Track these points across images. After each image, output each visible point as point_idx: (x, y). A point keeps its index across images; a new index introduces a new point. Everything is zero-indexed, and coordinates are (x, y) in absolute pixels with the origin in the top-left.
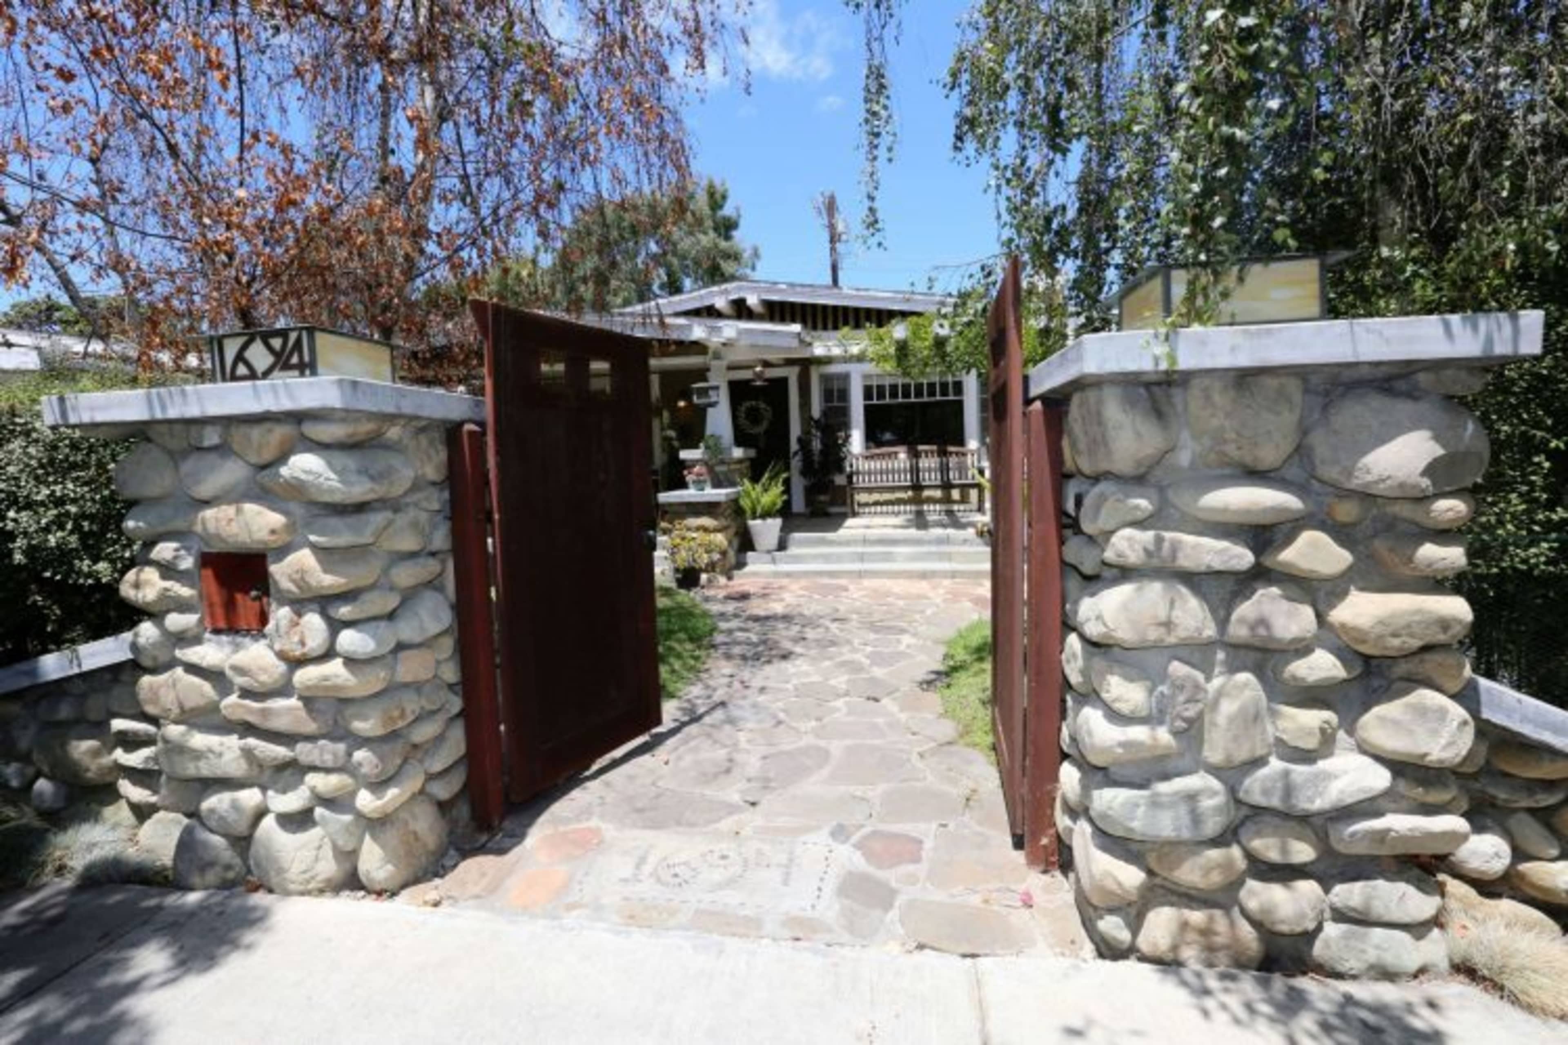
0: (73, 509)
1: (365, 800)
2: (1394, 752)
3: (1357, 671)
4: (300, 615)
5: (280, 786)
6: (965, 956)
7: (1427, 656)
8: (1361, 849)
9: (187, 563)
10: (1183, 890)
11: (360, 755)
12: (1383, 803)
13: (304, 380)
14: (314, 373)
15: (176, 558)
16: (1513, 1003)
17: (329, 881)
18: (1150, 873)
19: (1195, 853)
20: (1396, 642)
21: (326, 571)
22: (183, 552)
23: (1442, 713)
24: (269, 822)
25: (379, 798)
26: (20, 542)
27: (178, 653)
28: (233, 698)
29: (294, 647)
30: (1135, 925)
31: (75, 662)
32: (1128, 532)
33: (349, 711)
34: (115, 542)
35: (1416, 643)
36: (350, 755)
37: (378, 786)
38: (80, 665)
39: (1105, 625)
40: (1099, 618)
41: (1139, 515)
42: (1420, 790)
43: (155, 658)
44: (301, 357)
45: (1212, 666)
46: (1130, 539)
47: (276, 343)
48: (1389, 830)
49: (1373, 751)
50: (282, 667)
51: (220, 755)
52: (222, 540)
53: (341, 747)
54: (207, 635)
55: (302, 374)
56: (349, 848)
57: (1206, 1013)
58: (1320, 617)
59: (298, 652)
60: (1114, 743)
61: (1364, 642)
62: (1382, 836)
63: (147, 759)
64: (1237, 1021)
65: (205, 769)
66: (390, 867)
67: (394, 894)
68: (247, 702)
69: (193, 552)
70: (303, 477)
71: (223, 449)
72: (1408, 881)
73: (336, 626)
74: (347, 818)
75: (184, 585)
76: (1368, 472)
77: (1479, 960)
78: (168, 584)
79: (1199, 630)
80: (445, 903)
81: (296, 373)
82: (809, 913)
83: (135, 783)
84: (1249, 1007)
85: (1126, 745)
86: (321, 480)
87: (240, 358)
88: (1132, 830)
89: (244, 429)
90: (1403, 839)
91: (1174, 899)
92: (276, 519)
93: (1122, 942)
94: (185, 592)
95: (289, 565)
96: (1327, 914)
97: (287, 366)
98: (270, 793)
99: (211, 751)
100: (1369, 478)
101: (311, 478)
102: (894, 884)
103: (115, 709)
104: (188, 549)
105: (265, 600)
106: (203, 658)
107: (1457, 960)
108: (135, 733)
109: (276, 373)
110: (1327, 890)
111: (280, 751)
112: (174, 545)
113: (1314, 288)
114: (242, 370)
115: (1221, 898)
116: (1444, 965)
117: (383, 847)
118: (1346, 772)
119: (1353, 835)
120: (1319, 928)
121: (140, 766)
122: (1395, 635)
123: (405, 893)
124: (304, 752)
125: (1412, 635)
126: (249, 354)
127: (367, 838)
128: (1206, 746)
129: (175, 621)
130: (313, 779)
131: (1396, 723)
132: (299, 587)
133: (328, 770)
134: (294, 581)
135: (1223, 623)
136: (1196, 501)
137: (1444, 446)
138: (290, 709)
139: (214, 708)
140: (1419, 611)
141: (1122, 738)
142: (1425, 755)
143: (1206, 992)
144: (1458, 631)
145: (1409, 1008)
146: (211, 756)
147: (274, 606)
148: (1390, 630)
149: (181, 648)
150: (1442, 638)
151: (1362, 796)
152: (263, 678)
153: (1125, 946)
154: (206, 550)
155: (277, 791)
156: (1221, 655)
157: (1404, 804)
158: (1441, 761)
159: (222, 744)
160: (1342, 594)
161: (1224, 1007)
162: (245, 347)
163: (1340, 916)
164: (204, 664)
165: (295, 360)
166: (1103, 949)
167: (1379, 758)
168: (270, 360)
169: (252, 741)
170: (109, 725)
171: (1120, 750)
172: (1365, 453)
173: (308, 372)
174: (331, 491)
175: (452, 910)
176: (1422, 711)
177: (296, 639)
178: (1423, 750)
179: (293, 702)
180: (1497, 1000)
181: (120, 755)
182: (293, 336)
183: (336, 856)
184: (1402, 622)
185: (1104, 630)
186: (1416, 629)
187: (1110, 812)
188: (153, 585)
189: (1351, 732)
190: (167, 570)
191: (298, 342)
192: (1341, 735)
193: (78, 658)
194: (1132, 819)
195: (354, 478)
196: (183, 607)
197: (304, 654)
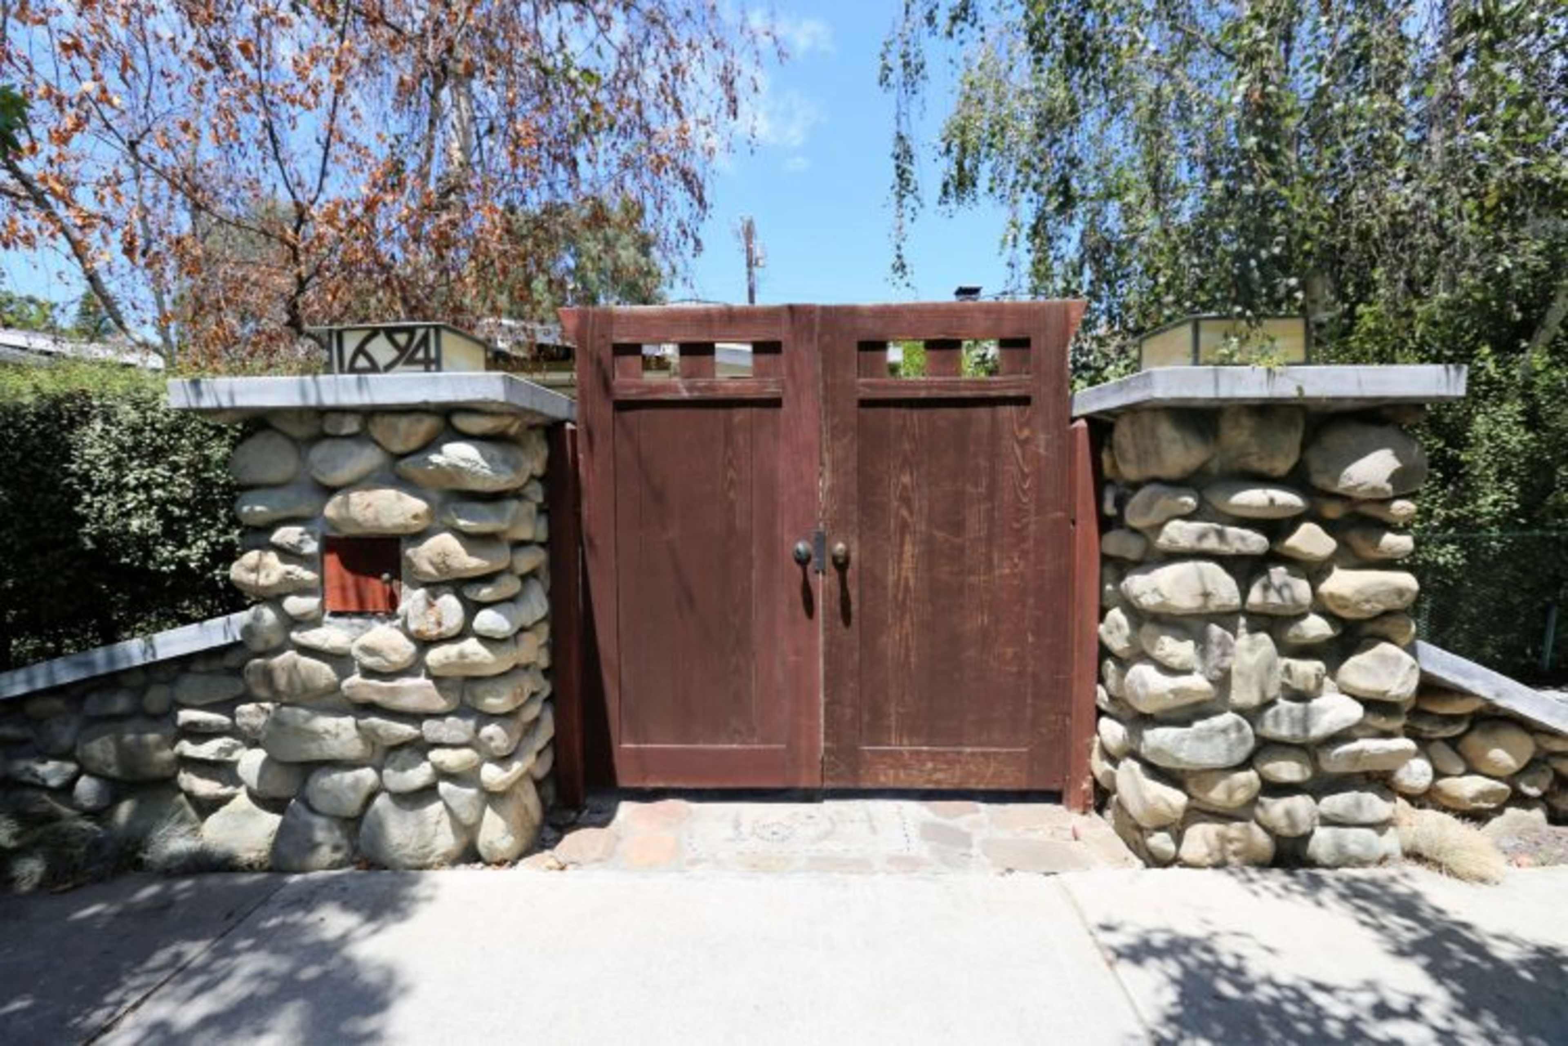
0: (157, 493)
1: (491, 774)
2: (1366, 691)
3: (1339, 631)
4: (435, 597)
5: (398, 763)
6: (1047, 874)
7: (1386, 619)
8: (1342, 768)
9: (311, 547)
10: (1212, 809)
11: (491, 730)
12: (1356, 732)
13: (428, 374)
14: (439, 369)
15: (301, 541)
16: (1448, 874)
17: (446, 855)
18: (1190, 797)
19: (1225, 777)
20: (1367, 607)
21: (470, 554)
22: (307, 537)
23: (1399, 659)
24: (381, 801)
25: (507, 770)
26: (88, 528)
27: (294, 635)
28: (356, 679)
29: (431, 626)
30: (1178, 839)
31: (150, 652)
32: (1177, 523)
33: (480, 689)
34: (210, 527)
35: (1380, 607)
36: (477, 731)
37: (503, 760)
38: (154, 655)
39: (1162, 595)
40: (1155, 590)
41: (1187, 510)
42: (1383, 719)
43: (267, 642)
44: (427, 352)
45: (1236, 627)
46: (1180, 528)
47: (402, 339)
48: (1361, 751)
49: (1350, 691)
50: (411, 648)
51: (337, 735)
52: (358, 525)
53: (471, 723)
54: (327, 618)
55: (427, 370)
56: (471, 821)
57: (1255, 893)
58: (1314, 589)
59: (434, 632)
60: (1165, 690)
61: (1346, 607)
62: (1357, 756)
63: (221, 750)
64: (1278, 896)
65: (314, 752)
66: (510, 839)
67: (514, 863)
68: (374, 682)
69: (318, 536)
70: (462, 464)
71: (362, 437)
72: (1373, 791)
73: (472, 608)
74: (472, 792)
75: (306, 569)
76: (1350, 479)
77: (1424, 847)
78: (291, 567)
79: (1231, 600)
80: (570, 867)
81: (422, 368)
82: (905, 853)
83: (201, 776)
84: (1285, 888)
85: (1175, 692)
86: (478, 468)
87: (361, 350)
88: (1178, 760)
89: (388, 420)
90: (1373, 757)
91: (1205, 817)
92: (418, 505)
93: (1168, 853)
94: (308, 575)
95: (429, 549)
96: (1317, 821)
97: (411, 361)
98: (387, 772)
99: (327, 732)
100: (1351, 483)
101: (469, 465)
102: (966, 829)
103: (184, 699)
104: (312, 534)
105: (395, 583)
106: (326, 640)
107: (1407, 849)
108: (208, 724)
109: (399, 367)
110: (1317, 801)
111: (406, 730)
112: (299, 529)
113: (1300, 340)
114: (362, 362)
115: (1243, 814)
116: (1398, 853)
117: (505, 818)
118: (1333, 707)
119: (1337, 756)
120: (1312, 832)
121: (212, 758)
122: (1368, 601)
123: (523, 863)
124: (431, 729)
125: (1379, 602)
126: (370, 348)
127: (489, 811)
128: (1233, 692)
129: (294, 604)
130: (436, 755)
131: (1367, 669)
132: (438, 569)
133: (455, 746)
134: (432, 563)
135: (1245, 593)
136: (1228, 498)
137: (1401, 461)
138: (420, 688)
139: (336, 689)
140: (1383, 584)
141: (1172, 686)
142: (1386, 692)
143: (1251, 880)
144: (1409, 598)
145: (1393, 879)
146: (327, 736)
147: (405, 588)
148: (1363, 597)
149: (300, 631)
150: (1398, 604)
151: (1344, 725)
152: (395, 658)
153: (1171, 857)
154: (333, 534)
155: (395, 769)
156: (1242, 621)
157: (1370, 732)
158: (1398, 696)
159: (338, 725)
160: (1328, 572)
161: (1266, 888)
162: (367, 340)
163: (1327, 821)
164: (327, 646)
165: (420, 355)
166: (1150, 862)
167: (1354, 697)
168: (394, 354)
169: (375, 721)
170: (176, 716)
171: (1171, 696)
172: (1348, 464)
173: (433, 367)
174: (485, 478)
175: (578, 872)
176: (1384, 659)
177: (433, 619)
178: (1386, 688)
179: (422, 681)
180: (1437, 874)
181: (187, 748)
182: (420, 333)
183: (455, 832)
184: (1372, 591)
185: (1159, 599)
186: (1381, 598)
187: (1164, 747)
188: (274, 568)
189: (1333, 678)
190: (287, 554)
191: (425, 339)
192: (1327, 680)
193: (152, 647)
194: (1181, 750)
195: (502, 468)
196: (303, 590)
197: (440, 634)
